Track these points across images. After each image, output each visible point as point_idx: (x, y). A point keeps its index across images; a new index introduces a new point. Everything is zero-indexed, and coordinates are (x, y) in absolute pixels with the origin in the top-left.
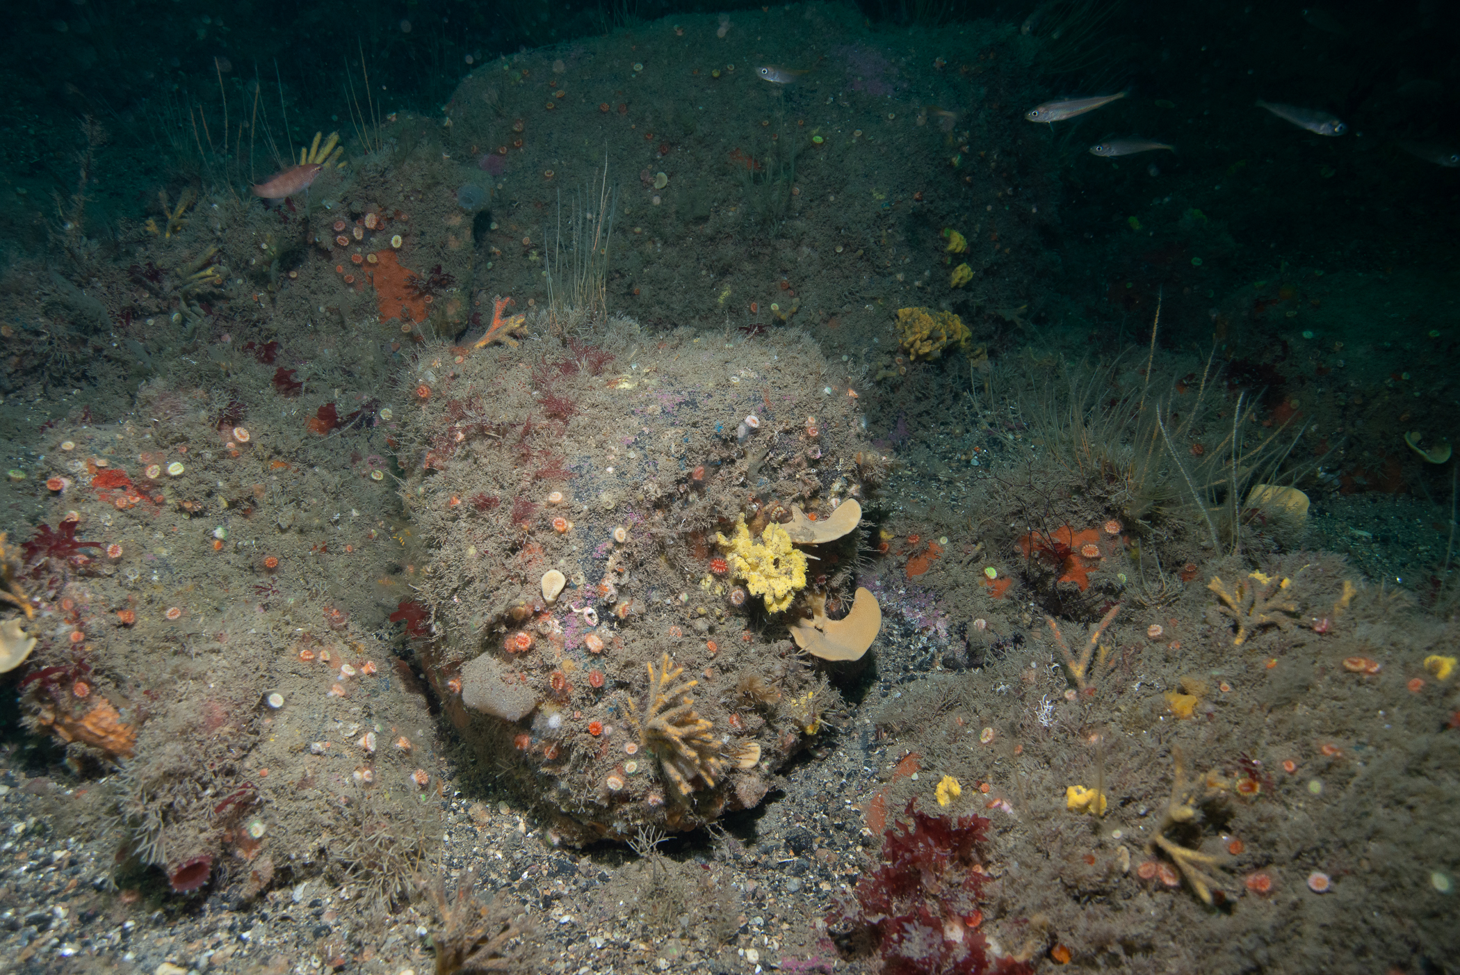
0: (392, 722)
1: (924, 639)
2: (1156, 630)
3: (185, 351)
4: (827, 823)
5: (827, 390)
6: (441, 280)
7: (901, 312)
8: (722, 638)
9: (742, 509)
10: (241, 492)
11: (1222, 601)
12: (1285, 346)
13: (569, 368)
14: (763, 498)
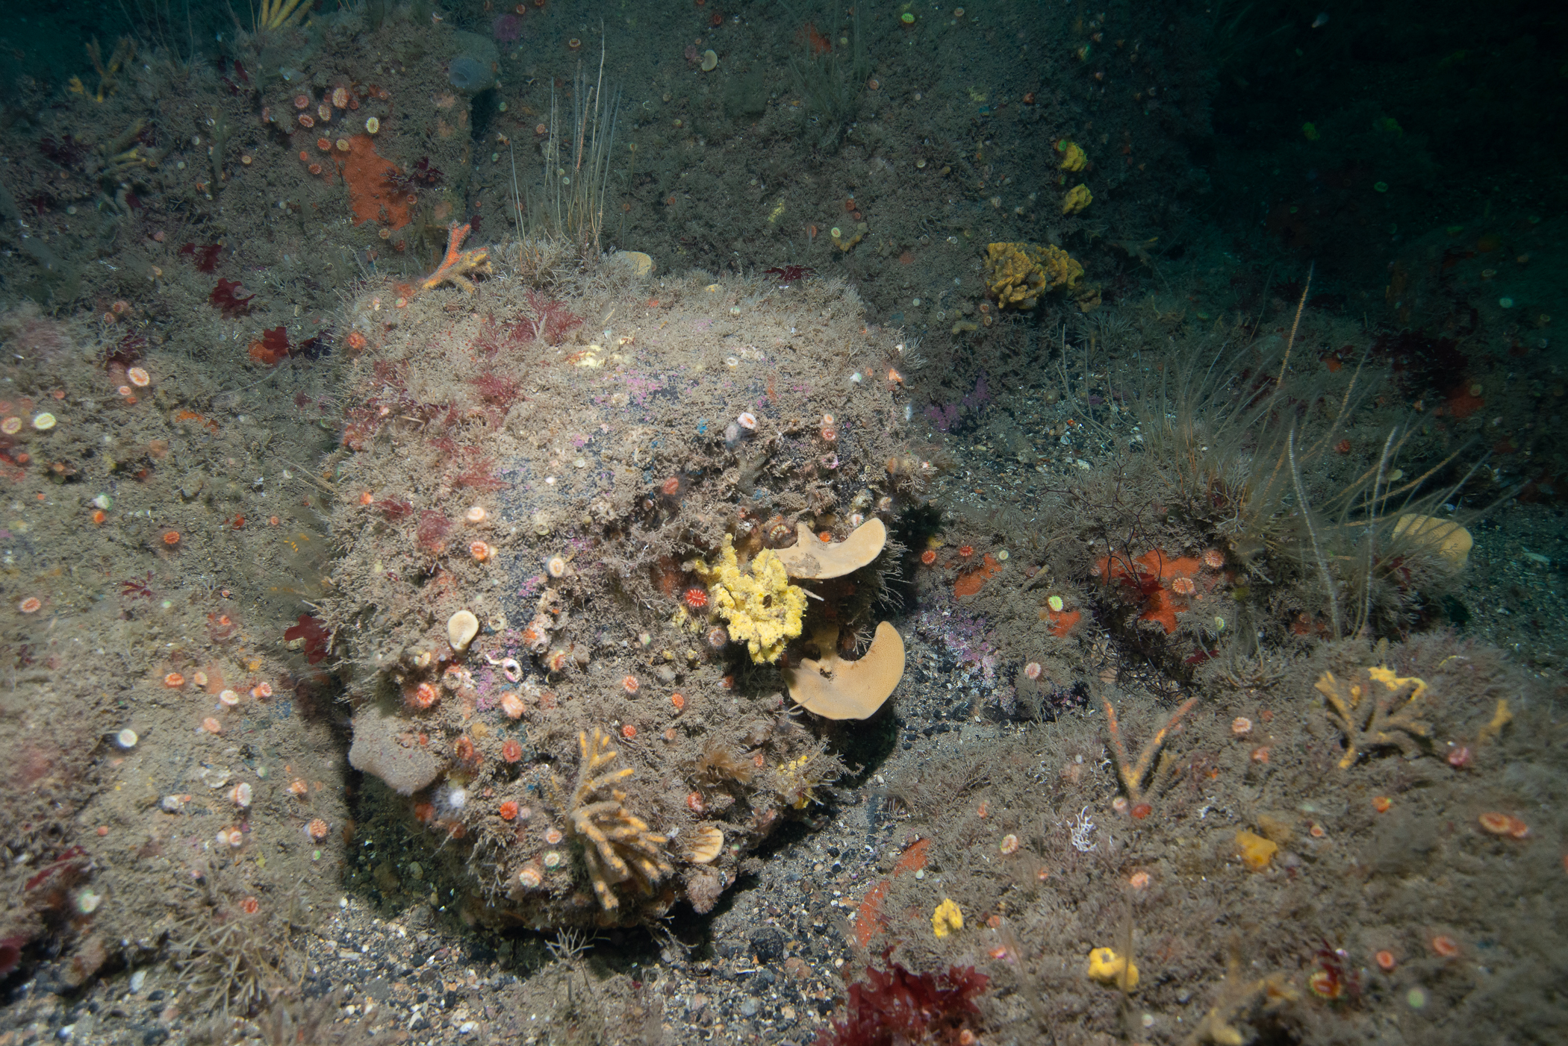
0: (287, 758)
1: (966, 676)
2: (1243, 724)
3: (102, 255)
4: (805, 923)
5: (856, 377)
6: (427, 177)
7: (991, 246)
8: (694, 688)
9: (730, 528)
10: (131, 451)
11: (1329, 705)
12: (1474, 314)
13: (523, 330)
14: (761, 514)
